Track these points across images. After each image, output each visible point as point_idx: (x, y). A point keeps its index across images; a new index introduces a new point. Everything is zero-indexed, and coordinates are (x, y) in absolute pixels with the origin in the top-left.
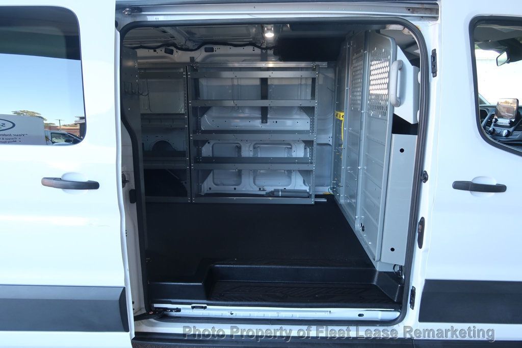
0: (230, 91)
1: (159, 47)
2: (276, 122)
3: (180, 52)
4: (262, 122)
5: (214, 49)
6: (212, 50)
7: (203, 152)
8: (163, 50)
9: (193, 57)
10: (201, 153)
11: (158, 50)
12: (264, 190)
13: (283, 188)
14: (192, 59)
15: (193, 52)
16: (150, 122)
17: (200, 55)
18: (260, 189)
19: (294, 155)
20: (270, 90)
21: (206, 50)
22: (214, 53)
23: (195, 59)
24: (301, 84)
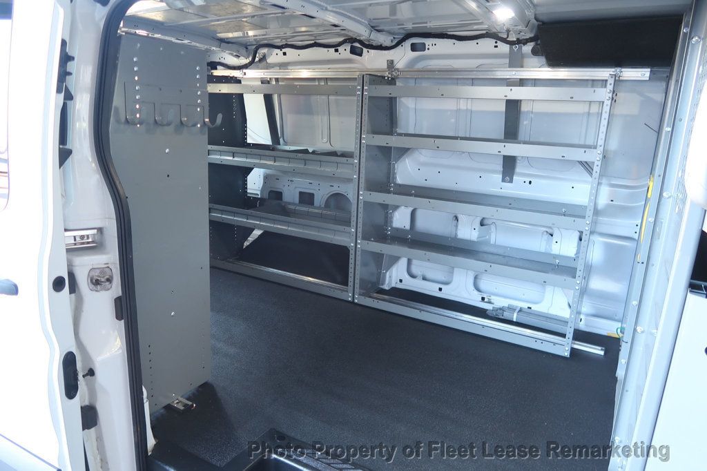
0: (453, 120)
1: (340, 44)
2: (530, 182)
3: (372, 52)
4: (503, 180)
5: (427, 47)
6: (422, 47)
7: (395, 219)
8: (348, 49)
9: (392, 61)
10: (392, 222)
11: (340, 49)
12: (489, 302)
13: (525, 305)
14: (391, 64)
15: (392, 52)
16: (305, 165)
17: (403, 56)
18: (483, 299)
19: (556, 249)
20: (525, 123)
21: (414, 48)
22: (426, 52)
23: (395, 63)
24: (589, 114)
